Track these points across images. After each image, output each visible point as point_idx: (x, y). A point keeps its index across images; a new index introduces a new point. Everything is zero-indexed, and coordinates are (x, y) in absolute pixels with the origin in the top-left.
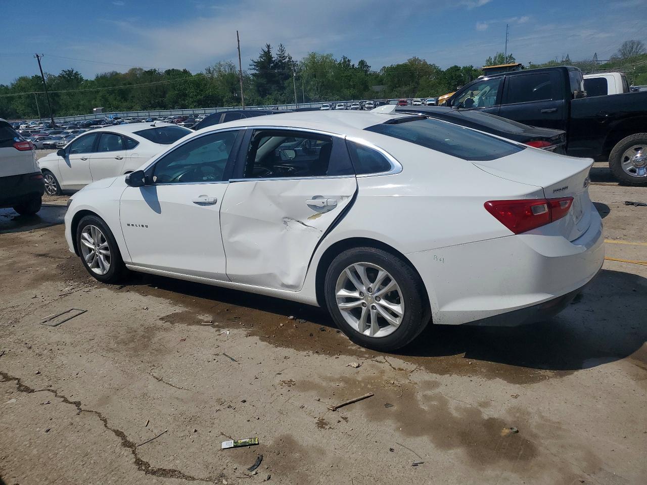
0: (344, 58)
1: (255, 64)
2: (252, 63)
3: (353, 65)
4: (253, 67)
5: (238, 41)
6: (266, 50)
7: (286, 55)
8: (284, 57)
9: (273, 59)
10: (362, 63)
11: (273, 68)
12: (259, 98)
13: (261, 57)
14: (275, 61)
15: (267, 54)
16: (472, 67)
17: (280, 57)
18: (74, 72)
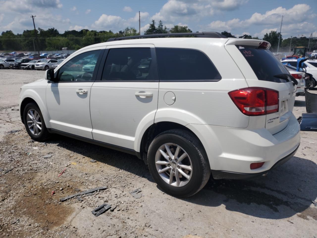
5: (140, 17)
9: (156, 28)
17: (160, 27)
18: (55, 29)
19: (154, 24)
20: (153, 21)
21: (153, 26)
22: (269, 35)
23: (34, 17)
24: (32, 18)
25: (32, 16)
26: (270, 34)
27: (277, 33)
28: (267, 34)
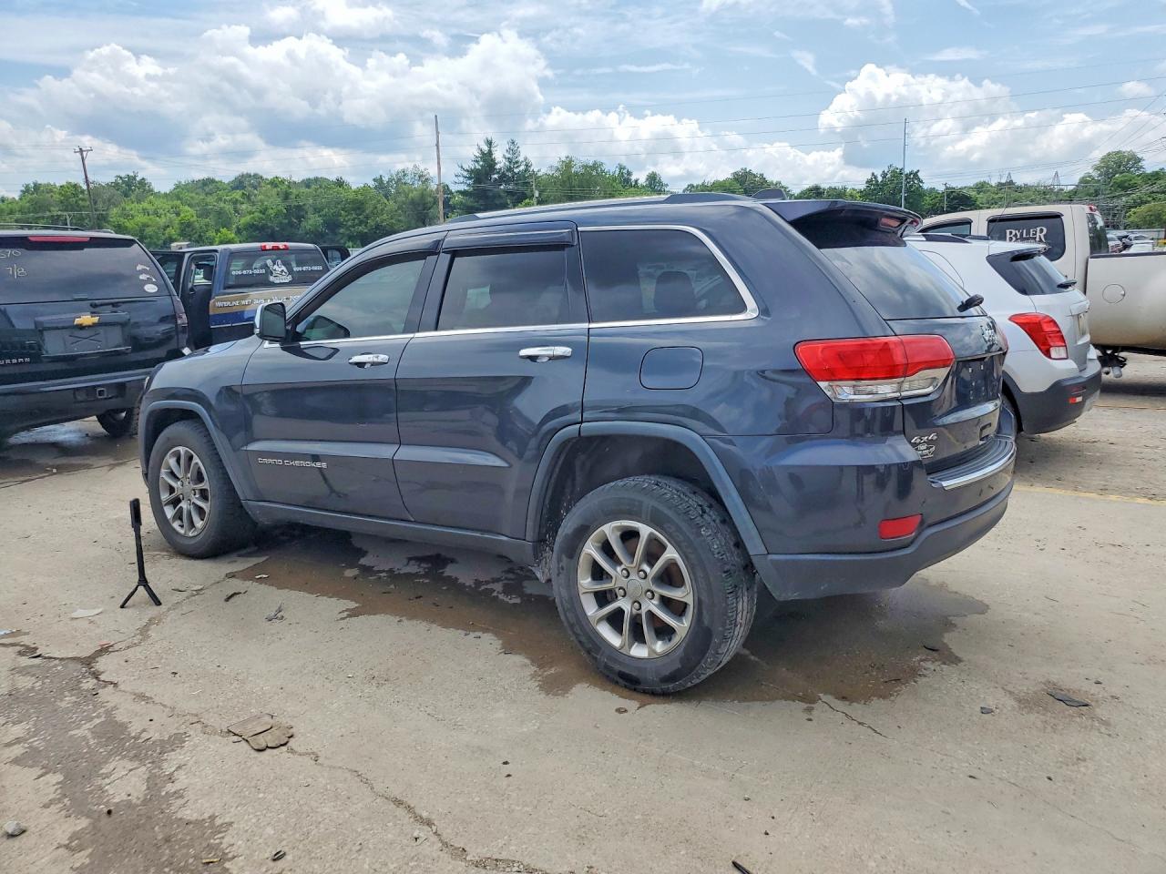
0: (621, 168)
1: (465, 174)
3: (636, 181)
5: (438, 133)
6: (486, 149)
7: (521, 159)
8: (517, 162)
9: (498, 166)
11: (498, 182)
13: (476, 161)
14: (500, 169)
17: (510, 162)
18: (138, 179)
19: (490, 153)
20: (490, 143)
21: (487, 157)
22: (880, 179)
23: (84, 154)
24: (78, 154)
25: (78, 150)
26: (884, 175)
27: (907, 171)
28: (873, 174)
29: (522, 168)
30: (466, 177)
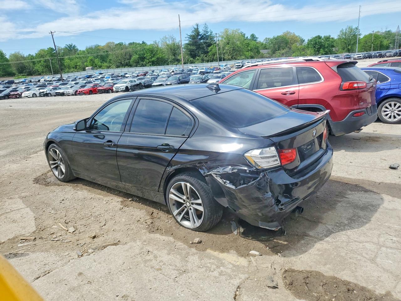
0: (242, 33)
1: (189, 37)
2: (186, 36)
3: (247, 37)
4: (188, 39)
5: (180, 21)
6: (196, 27)
7: (209, 30)
8: (207, 32)
9: (200, 33)
10: (253, 36)
11: (200, 39)
12: (192, 59)
13: (192, 32)
14: (201, 34)
15: (197, 30)
16: (330, 36)
17: (205, 32)
18: (73, 45)
19: (198, 28)
20: (197, 25)
23: (53, 33)
24: (51, 34)
25: (50, 32)
29: (209, 33)
30: (189, 38)
